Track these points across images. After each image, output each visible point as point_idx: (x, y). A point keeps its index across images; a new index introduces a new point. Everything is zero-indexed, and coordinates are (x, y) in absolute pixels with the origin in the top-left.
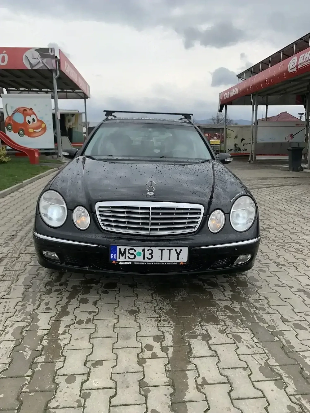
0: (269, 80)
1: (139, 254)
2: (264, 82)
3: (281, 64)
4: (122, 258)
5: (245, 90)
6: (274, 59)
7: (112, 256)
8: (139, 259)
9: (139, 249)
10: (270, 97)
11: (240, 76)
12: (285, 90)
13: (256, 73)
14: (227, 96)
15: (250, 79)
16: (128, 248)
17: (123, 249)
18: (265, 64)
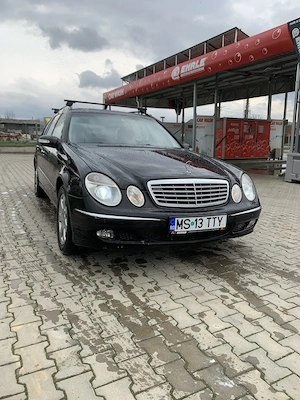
0: (155, 84)
1: (193, 224)
2: (149, 86)
3: (165, 72)
4: (179, 228)
5: (131, 92)
6: (158, 67)
7: (171, 228)
8: (193, 228)
9: (193, 219)
10: (148, 100)
11: (124, 79)
12: (162, 94)
13: (140, 78)
14: (112, 96)
15: (135, 82)
16: (184, 219)
17: (180, 220)
18: (149, 70)
